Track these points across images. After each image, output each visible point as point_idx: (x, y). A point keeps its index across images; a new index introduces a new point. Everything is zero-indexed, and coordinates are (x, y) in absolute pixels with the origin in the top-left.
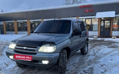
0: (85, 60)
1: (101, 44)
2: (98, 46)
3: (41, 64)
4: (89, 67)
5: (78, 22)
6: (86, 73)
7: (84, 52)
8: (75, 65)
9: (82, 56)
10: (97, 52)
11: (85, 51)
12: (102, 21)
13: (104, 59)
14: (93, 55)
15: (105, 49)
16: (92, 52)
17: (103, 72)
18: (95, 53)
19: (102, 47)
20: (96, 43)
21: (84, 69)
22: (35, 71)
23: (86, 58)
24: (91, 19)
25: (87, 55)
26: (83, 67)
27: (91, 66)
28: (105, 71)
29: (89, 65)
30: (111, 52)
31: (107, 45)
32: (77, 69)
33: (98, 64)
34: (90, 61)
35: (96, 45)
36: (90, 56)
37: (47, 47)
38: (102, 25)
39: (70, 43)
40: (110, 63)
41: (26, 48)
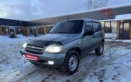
0: (98, 61)
1: (119, 45)
2: (115, 47)
3: (47, 64)
4: (101, 68)
5: (93, 22)
6: (97, 75)
7: (98, 52)
8: (87, 65)
9: (96, 57)
10: (113, 53)
11: (100, 51)
12: (122, 24)
13: (120, 61)
14: (108, 56)
15: (122, 51)
16: (108, 53)
17: (116, 76)
18: (111, 54)
19: (119, 48)
20: (114, 44)
21: (95, 71)
22: (46, 70)
23: (100, 59)
24: (111, 22)
25: (102, 56)
26: (94, 69)
27: (103, 68)
28: (119, 75)
29: (101, 66)
30: (128, 54)
31: (125, 47)
32: (87, 70)
33: (111, 66)
34: (104, 62)
35: (113, 46)
36: (105, 57)
37: (54, 47)
38: (121, 27)
39: (80, 43)
40: (126, 65)
41: (34, 47)
